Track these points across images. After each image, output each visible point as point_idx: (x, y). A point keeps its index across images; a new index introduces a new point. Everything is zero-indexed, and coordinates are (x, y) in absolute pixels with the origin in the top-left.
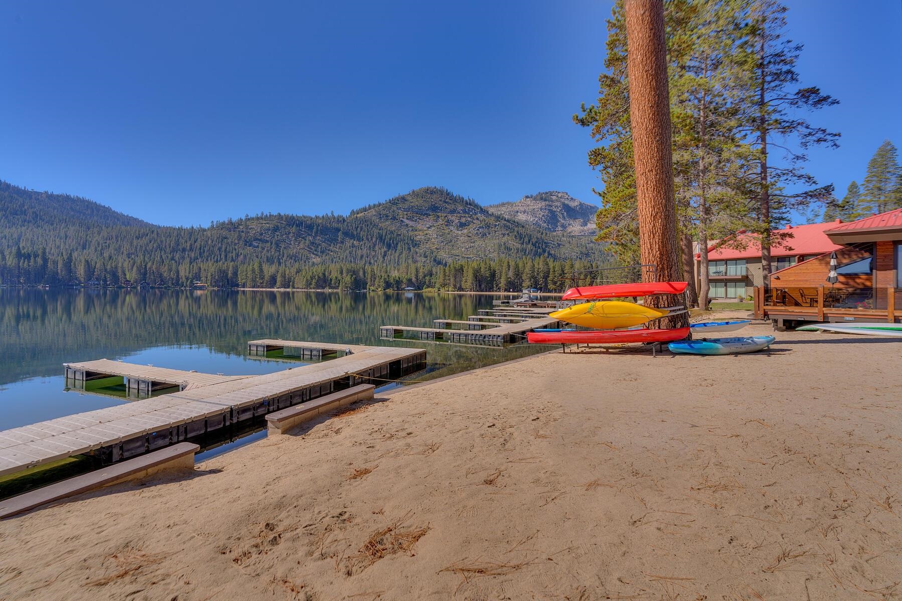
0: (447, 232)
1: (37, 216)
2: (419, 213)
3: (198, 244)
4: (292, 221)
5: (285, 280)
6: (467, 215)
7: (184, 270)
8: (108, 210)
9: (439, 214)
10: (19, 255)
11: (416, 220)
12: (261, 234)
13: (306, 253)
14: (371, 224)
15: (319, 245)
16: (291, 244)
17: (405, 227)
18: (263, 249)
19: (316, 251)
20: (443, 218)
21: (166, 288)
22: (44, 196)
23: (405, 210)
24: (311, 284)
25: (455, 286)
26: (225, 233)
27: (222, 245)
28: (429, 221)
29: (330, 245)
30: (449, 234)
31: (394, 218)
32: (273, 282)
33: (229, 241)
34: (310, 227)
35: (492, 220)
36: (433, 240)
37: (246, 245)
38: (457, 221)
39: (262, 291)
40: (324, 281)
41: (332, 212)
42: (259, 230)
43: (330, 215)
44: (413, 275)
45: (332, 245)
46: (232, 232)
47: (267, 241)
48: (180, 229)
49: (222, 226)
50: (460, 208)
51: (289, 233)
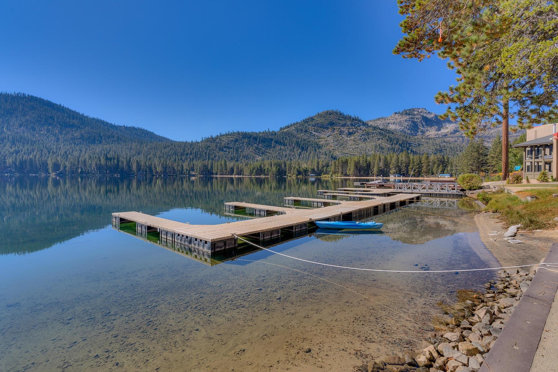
0: (340, 138)
1: (119, 138)
2: (323, 127)
3: (194, 151)
4: (246, 136)
5: (239, 170)
6: (353, 127)
7: (186, 166)
8: (153, 133)
9: (335, 127)
10: (107, 159)
11: (320, 132)
12: (228, 144)
13: (253, 154)
14: (292, 135)
15: (261, 149)
16: (245, 149)
17: (313, 137)
18: (229, 152)
19: (259, 153)
20: (337, 129)
21: (176, 175)
22: (123, 128)
23: (313, 126)
24: (253, 173)
25: (342, 173)
26: (209, 144)
27: (207, 150)
28: (328, 132)
29: (267, 149)
30: (341, 140)
31: (306, 131)
32: (232, 172)
33: (211, 148)
34: (255, 139)
35: (370, 130)
36: (331, 144)
37: (220, 150)
38: (347, 131)
39: (226, 177)
40: (260, 171)
41: (269, 129)
42: (227, 141)
43: (267, 131)
44: (315, 166)
45: (268, 149)
46: (213, 143)
47: (231, 148)
48: (186, 143)
49: (208, 140)
50: (349, 123)
51: (244, 143)
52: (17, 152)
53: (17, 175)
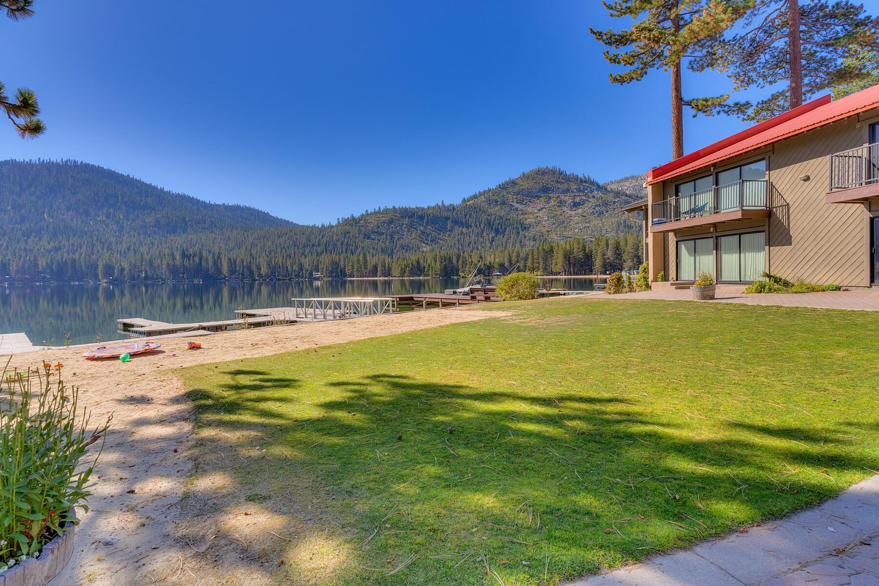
0: (559, 213)
1: (212, 223)
2: (530, 196)
3: (324, 239)
4: (407, 213)
5: (385, 269)
6: (581, 194)
8: (267, 215)
9: (551, 195)
10: (184, 255)
11: (526, 203)
12: (378, 227)
13: (418, 242)
14: (480, 210)
15: (429, 234)
16: (404, 235)
17: (515, 211)
18: (379, 240)
19: (426, 240)
20: (555, 199)
21: (289, 280)
22: (222, 207)
23: (515, 194)
24: (405, 272)
26: (348, 228)
27: (344, 238)
28: (540, 203)
29: (440, 234)
30: (561, 215)
31: (503, 203)
32: (375, 272)
33: (351, 235)
34: (421, 218)
35: (610, 197)
36: (544, 223)
37: (365, 238)
38: (571, 201)
40: (418, 269)
41: (443, 201)
42: (376, 224)
43: (440, 204)
45: (442, 233)
46: (354, 227)
47: (383, 234)
48: (314, 227)
49: (346, 222)
50: (574, 187)
51: (403, 224)
52: (57, 249)
53: (54, 284)
